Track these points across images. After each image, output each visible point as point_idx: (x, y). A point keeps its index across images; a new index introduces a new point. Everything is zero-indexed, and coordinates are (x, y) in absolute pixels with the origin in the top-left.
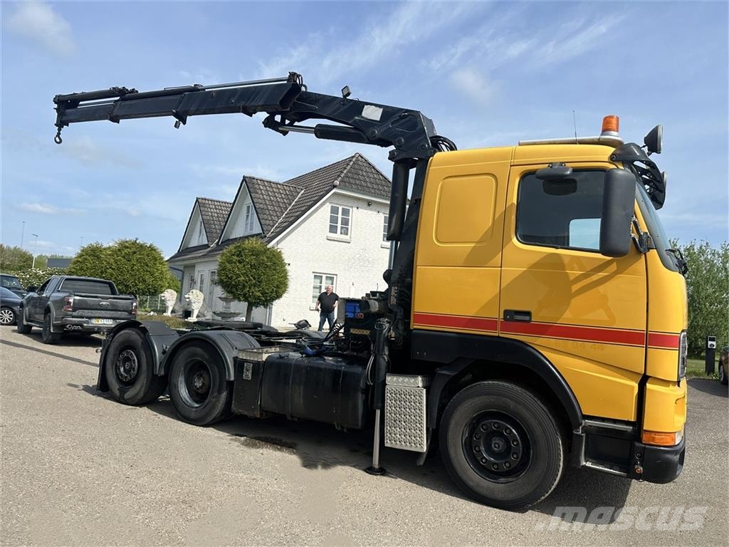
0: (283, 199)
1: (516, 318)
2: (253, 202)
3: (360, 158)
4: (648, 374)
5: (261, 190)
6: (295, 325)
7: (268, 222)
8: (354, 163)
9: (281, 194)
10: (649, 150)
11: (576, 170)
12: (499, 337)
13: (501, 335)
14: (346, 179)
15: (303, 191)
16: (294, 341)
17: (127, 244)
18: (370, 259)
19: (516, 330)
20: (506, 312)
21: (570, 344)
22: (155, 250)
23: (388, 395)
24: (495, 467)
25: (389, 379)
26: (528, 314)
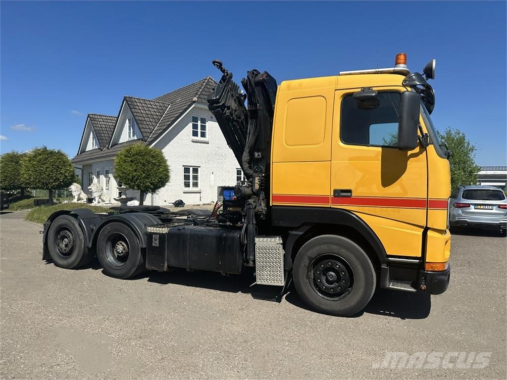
0: (155, 112)
1: (342, 194)
2: (134, 116)
3: (210, 80)
4: (428, 226)
5: (138, 106)
6: (173, 204)
7: (146, 130)
8: (206, 84)
9: (154, 108)
10: (426, 77)
11: (380, 92)
12: (330, 208)
13: (332, 206)
14: (201, 96)
15: (170, 106)
16: (185, 217)
17: (40, 152)
18: (223, 154)
19: (343, 203)
20: (335, 191)
21: (377, 210)
22: (63, 155)
23: (257, 250)
24: (332, 290)
25: (257, 240)
26: (350, 191)
